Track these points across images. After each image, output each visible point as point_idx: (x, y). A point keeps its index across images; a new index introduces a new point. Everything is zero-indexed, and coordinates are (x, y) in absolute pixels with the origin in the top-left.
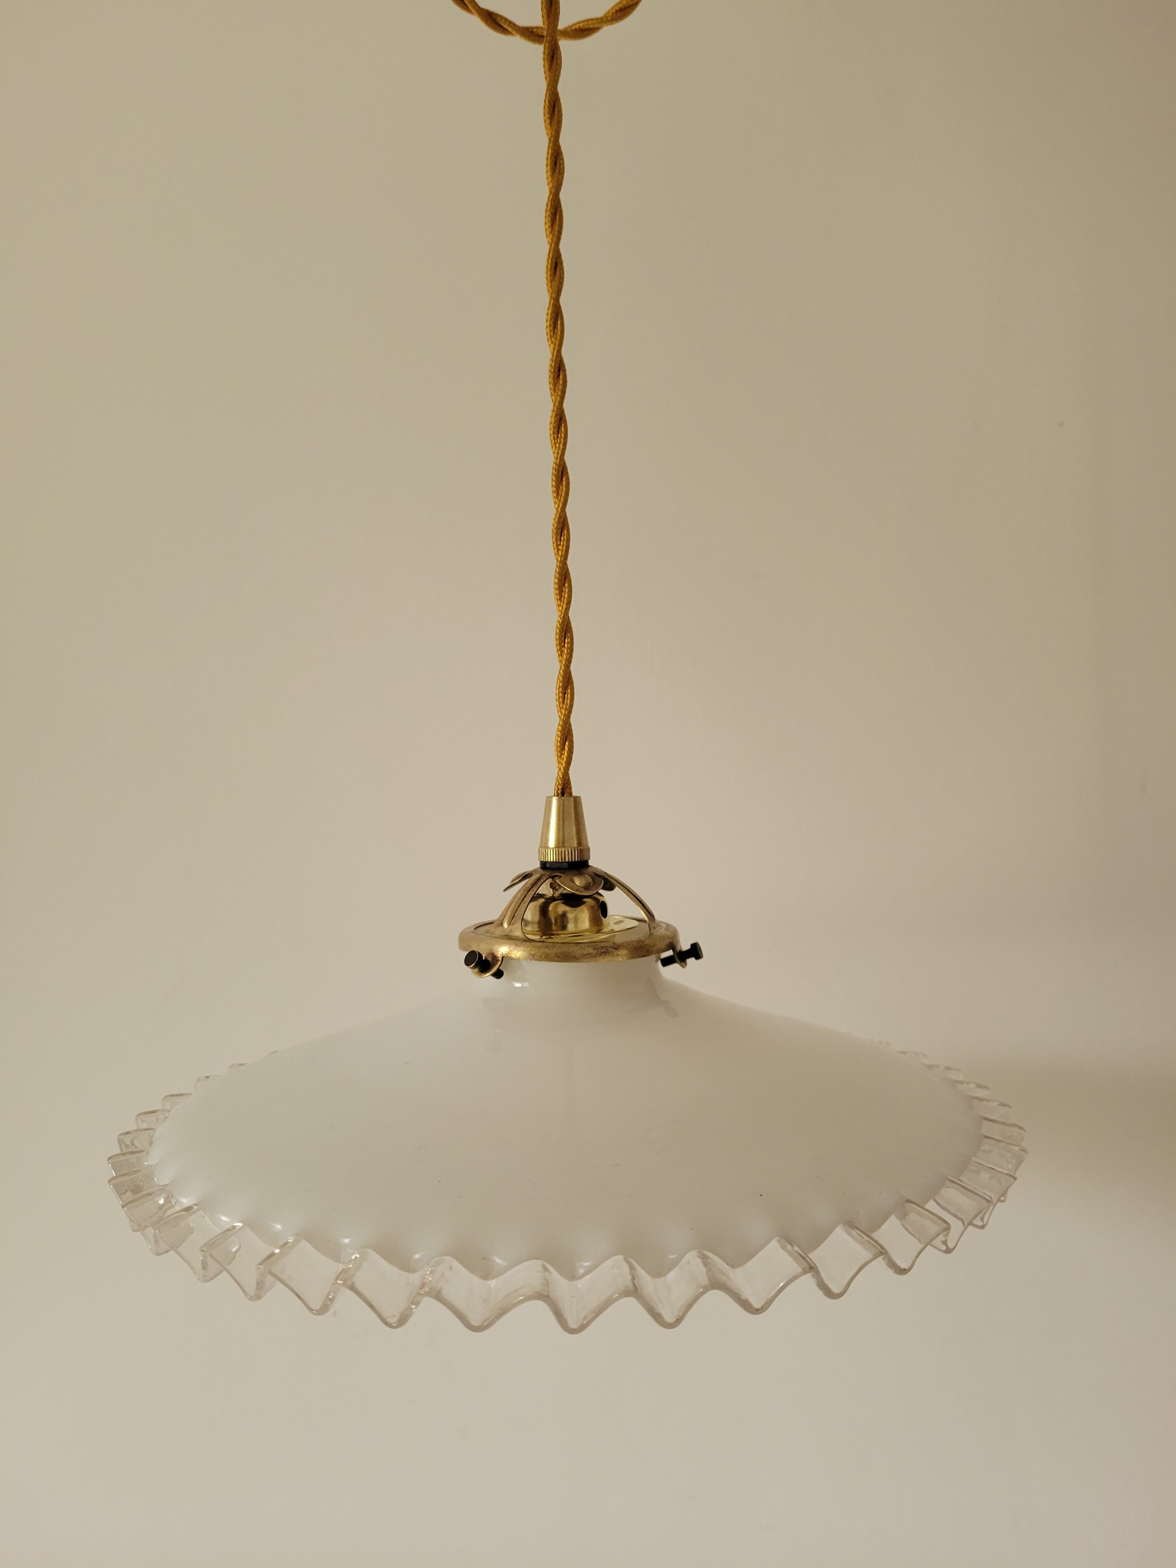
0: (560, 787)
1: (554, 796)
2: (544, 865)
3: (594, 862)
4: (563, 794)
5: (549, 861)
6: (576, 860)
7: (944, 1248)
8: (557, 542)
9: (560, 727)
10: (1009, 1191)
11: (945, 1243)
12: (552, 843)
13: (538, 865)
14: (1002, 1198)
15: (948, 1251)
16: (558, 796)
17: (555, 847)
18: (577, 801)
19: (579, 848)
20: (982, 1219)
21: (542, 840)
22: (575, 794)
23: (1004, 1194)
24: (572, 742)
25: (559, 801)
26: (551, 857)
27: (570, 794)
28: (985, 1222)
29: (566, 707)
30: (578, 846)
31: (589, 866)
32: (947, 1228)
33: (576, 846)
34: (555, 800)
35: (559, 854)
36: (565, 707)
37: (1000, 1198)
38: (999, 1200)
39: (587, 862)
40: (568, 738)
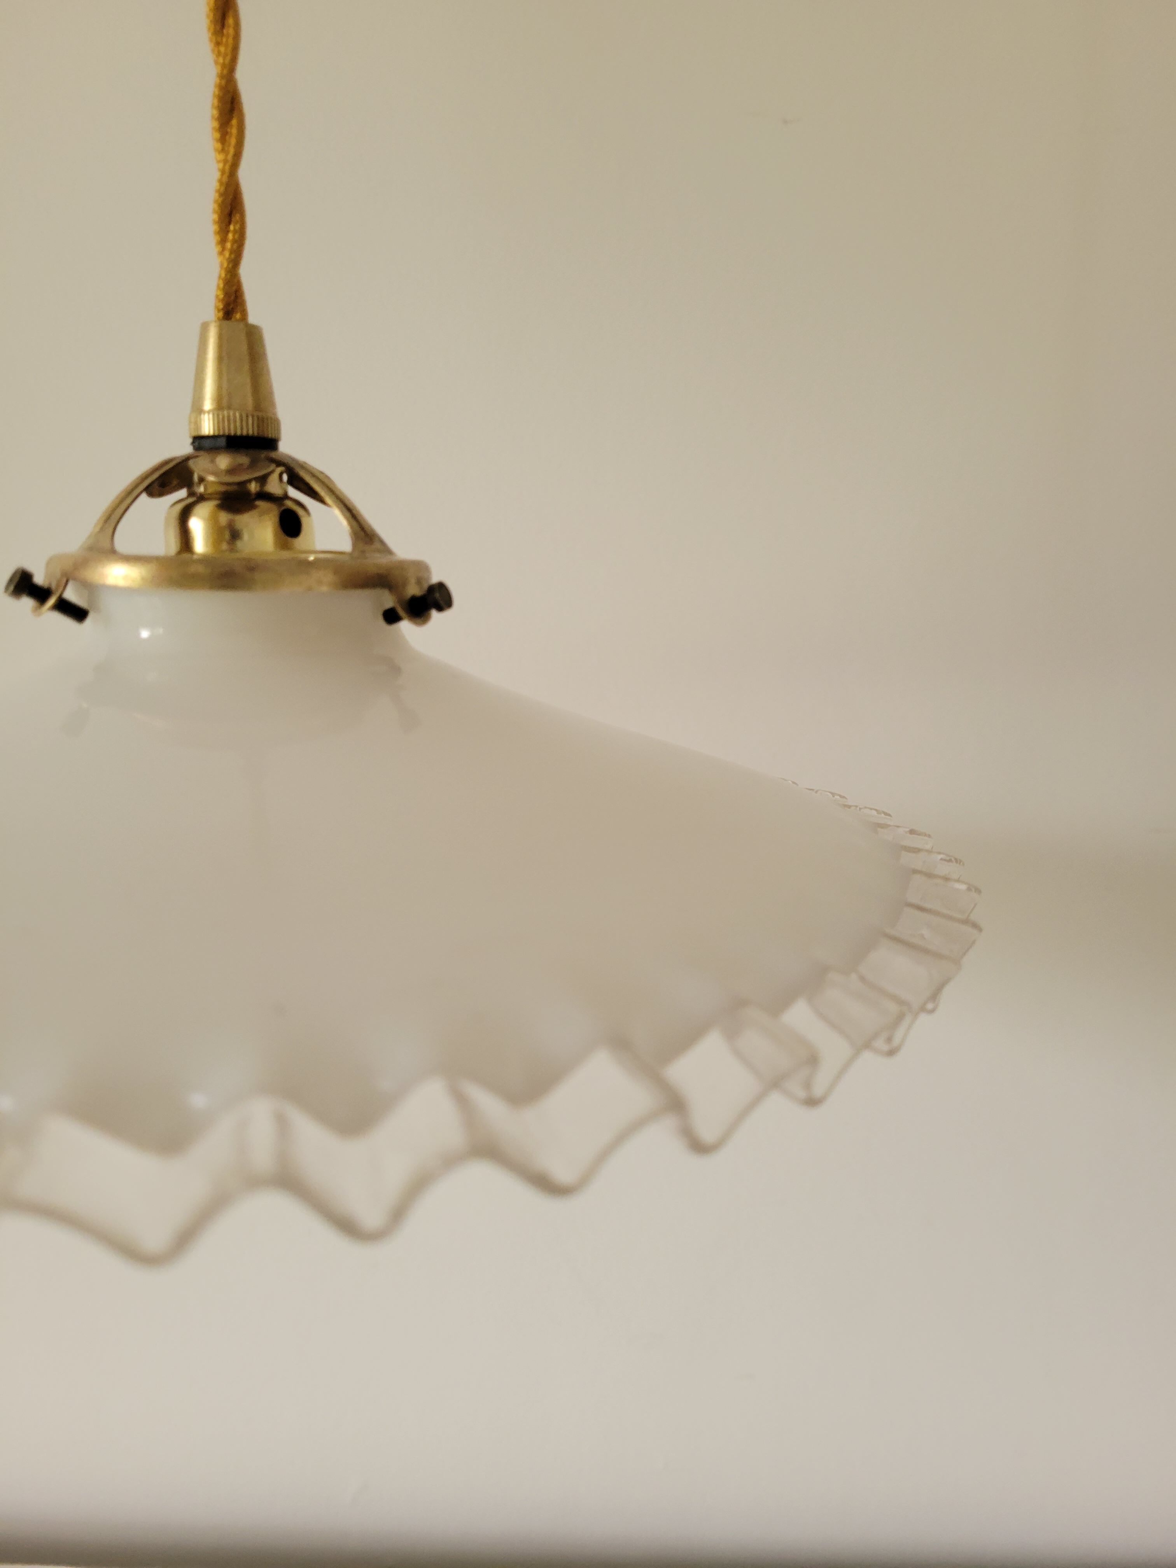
0: (221, 306)
1: (212, 323)
2: (197, 438)
3: (287, 447)
4: (227, 317)
5: (204, 434)
7: (802, 1094)
10: (947, 991)
11: (807, 1085)
12: (209, 403)
14: (930, 1006)
15: (812, 1102)
16: (218, 323)
17: (213, 409)
18: (254, 334)
19: (255, 414)
20: (889, 1040)
22: (251, 322)
23: (935, 996)
25: (220, 333)
26: (208, 427)
27: (243, 321)
28: (896, 1041)
30: (254, 411)
32: (813, 1060)
33: (251, 409)
34: (213, 330)
35: (219, 422)
37: (925, 1003)
38: (923, 1009)
39: (273, 444)
40: (233, 219)
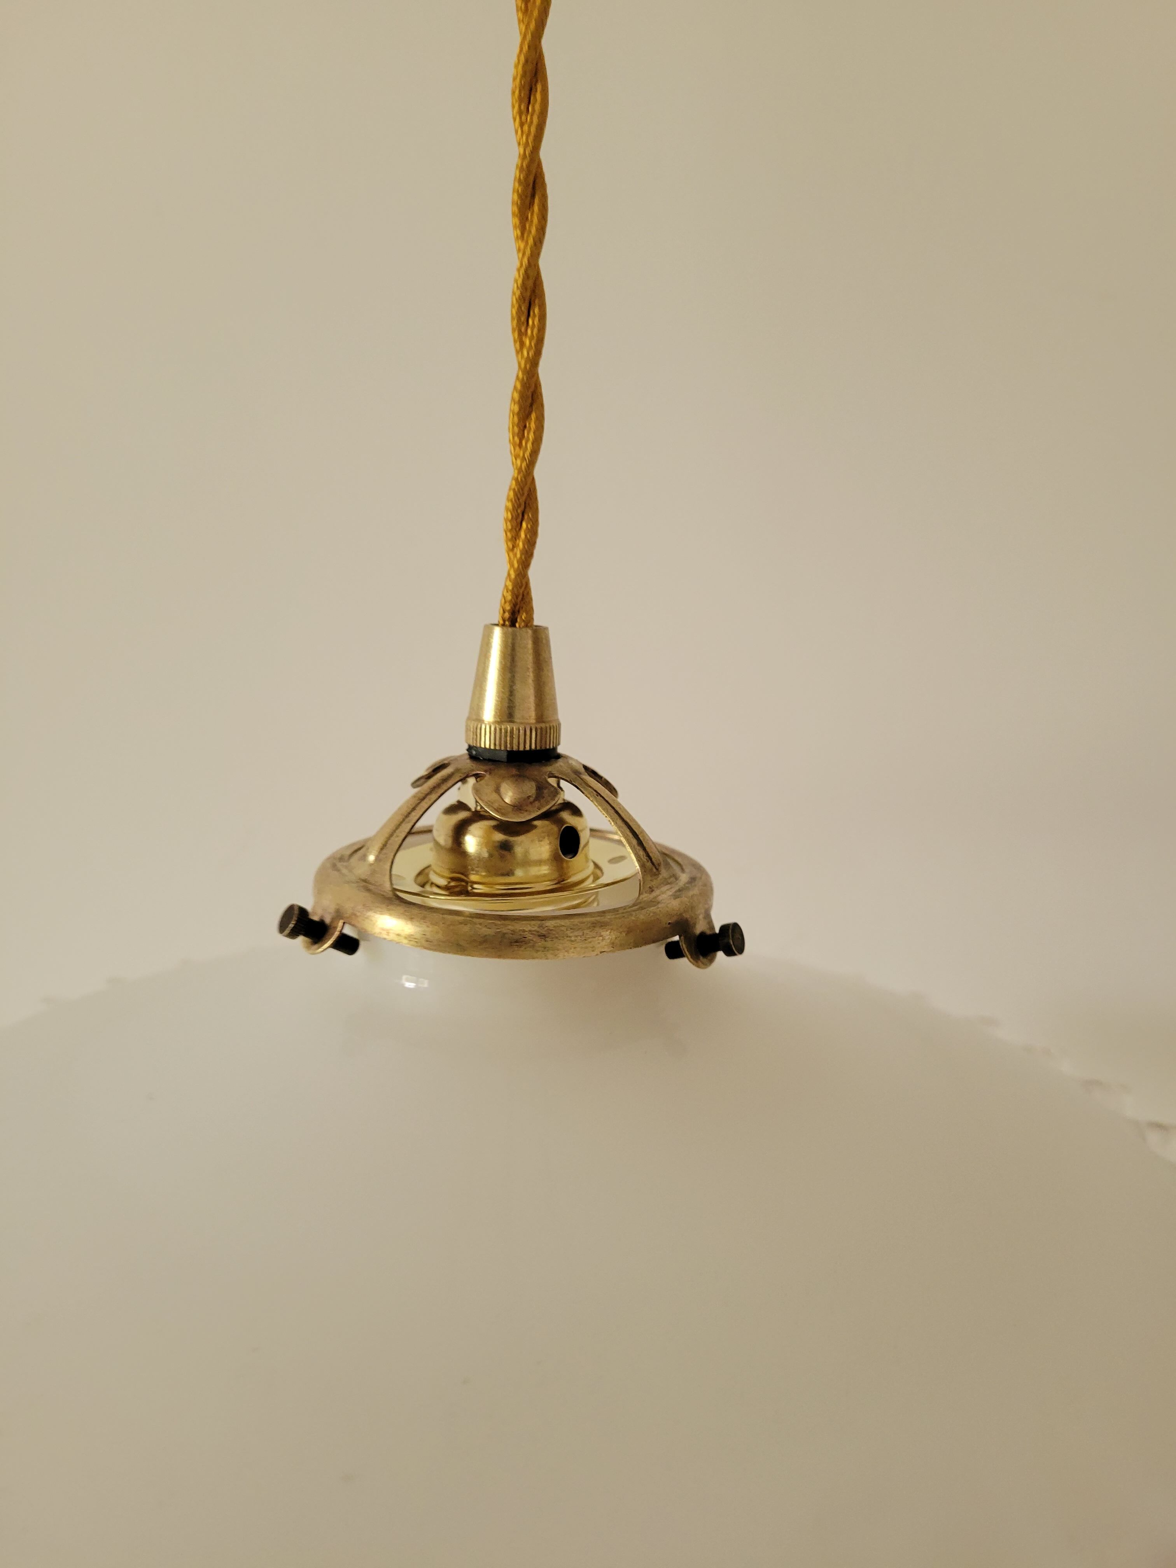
0: (508, 607)
1: (497, 625)
2: (475, 754)
4: (513, 623)
5: (483, 746)
6: (533, 747)
8: (521, 118)
9: (512, 493)
12: (489, 713)
13: (463, 750)
16: (503, 625)
17: (495, 722)
18: (539, 638)
19: (538, 726)
21: (472, 708)
22: (536, 622)
24: (535, 523)
25: (505, 636)
26: (486, 742)
27: (528, 623)
29: (524, 455)
30: (536, 723)
31: (558, 756)
33: (533, 721)
34: (497, 632)
35: (499, 734)
36: (521, 455)
39: (555, 749)
40: (526, 517)
